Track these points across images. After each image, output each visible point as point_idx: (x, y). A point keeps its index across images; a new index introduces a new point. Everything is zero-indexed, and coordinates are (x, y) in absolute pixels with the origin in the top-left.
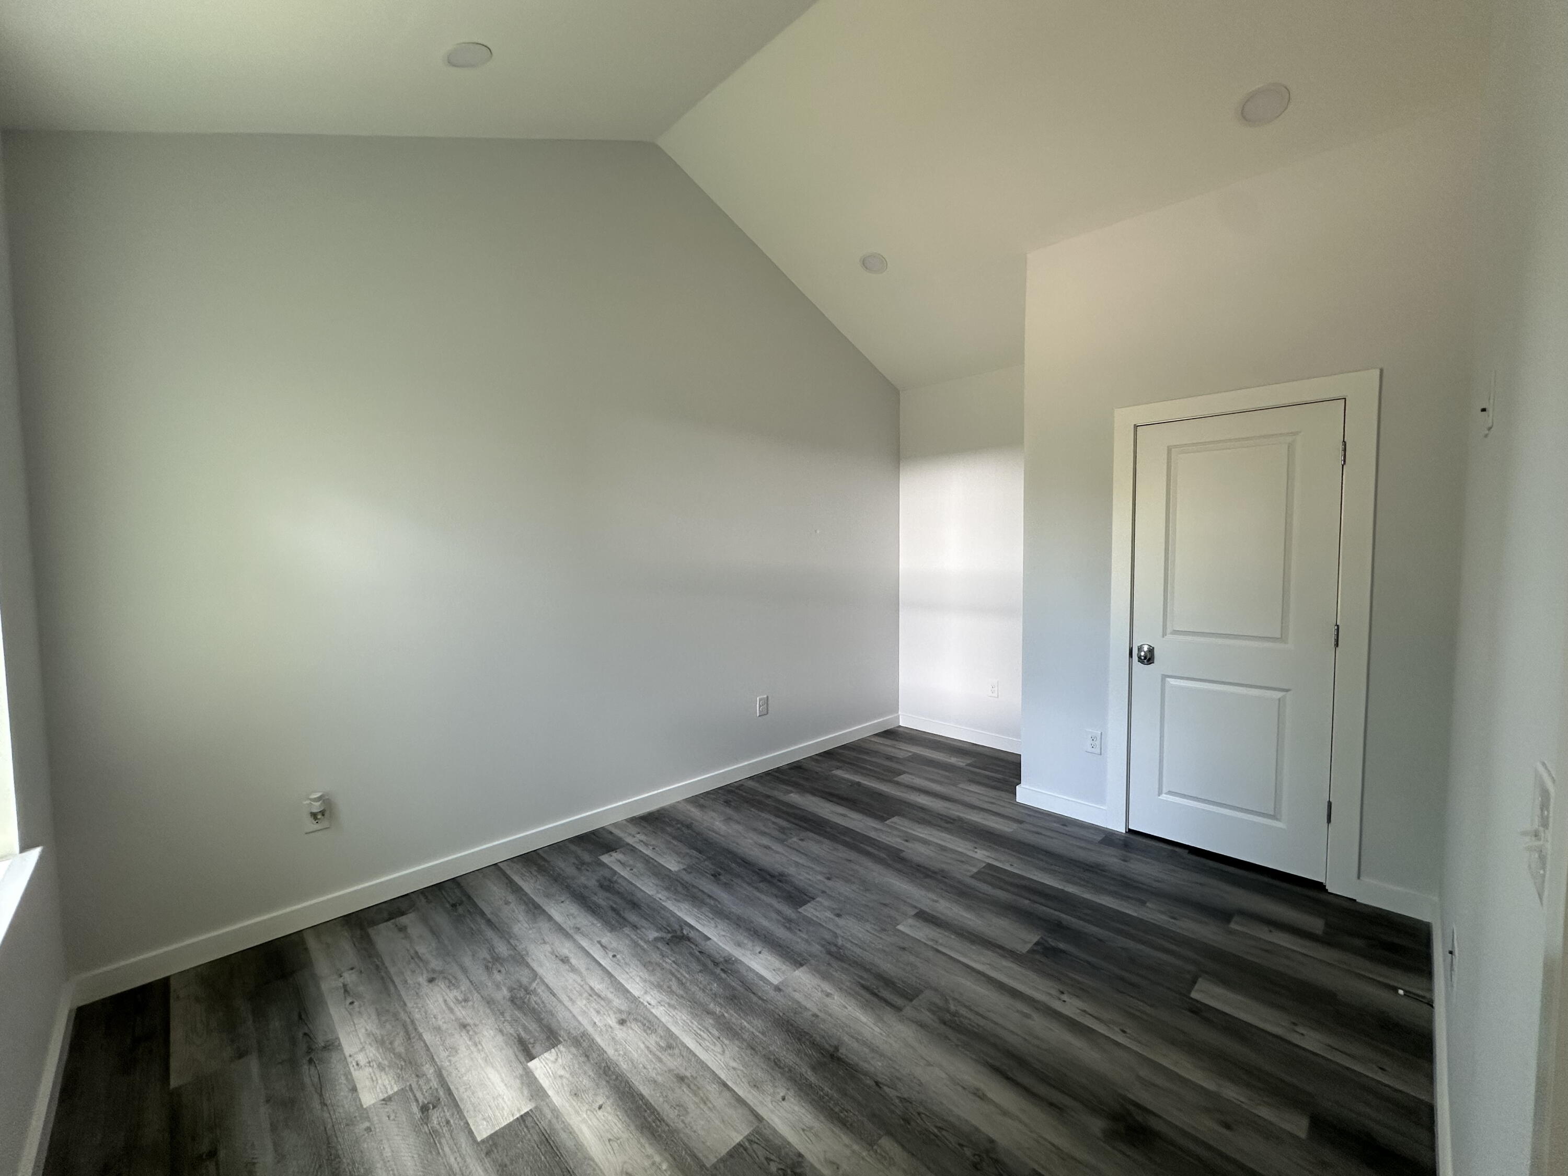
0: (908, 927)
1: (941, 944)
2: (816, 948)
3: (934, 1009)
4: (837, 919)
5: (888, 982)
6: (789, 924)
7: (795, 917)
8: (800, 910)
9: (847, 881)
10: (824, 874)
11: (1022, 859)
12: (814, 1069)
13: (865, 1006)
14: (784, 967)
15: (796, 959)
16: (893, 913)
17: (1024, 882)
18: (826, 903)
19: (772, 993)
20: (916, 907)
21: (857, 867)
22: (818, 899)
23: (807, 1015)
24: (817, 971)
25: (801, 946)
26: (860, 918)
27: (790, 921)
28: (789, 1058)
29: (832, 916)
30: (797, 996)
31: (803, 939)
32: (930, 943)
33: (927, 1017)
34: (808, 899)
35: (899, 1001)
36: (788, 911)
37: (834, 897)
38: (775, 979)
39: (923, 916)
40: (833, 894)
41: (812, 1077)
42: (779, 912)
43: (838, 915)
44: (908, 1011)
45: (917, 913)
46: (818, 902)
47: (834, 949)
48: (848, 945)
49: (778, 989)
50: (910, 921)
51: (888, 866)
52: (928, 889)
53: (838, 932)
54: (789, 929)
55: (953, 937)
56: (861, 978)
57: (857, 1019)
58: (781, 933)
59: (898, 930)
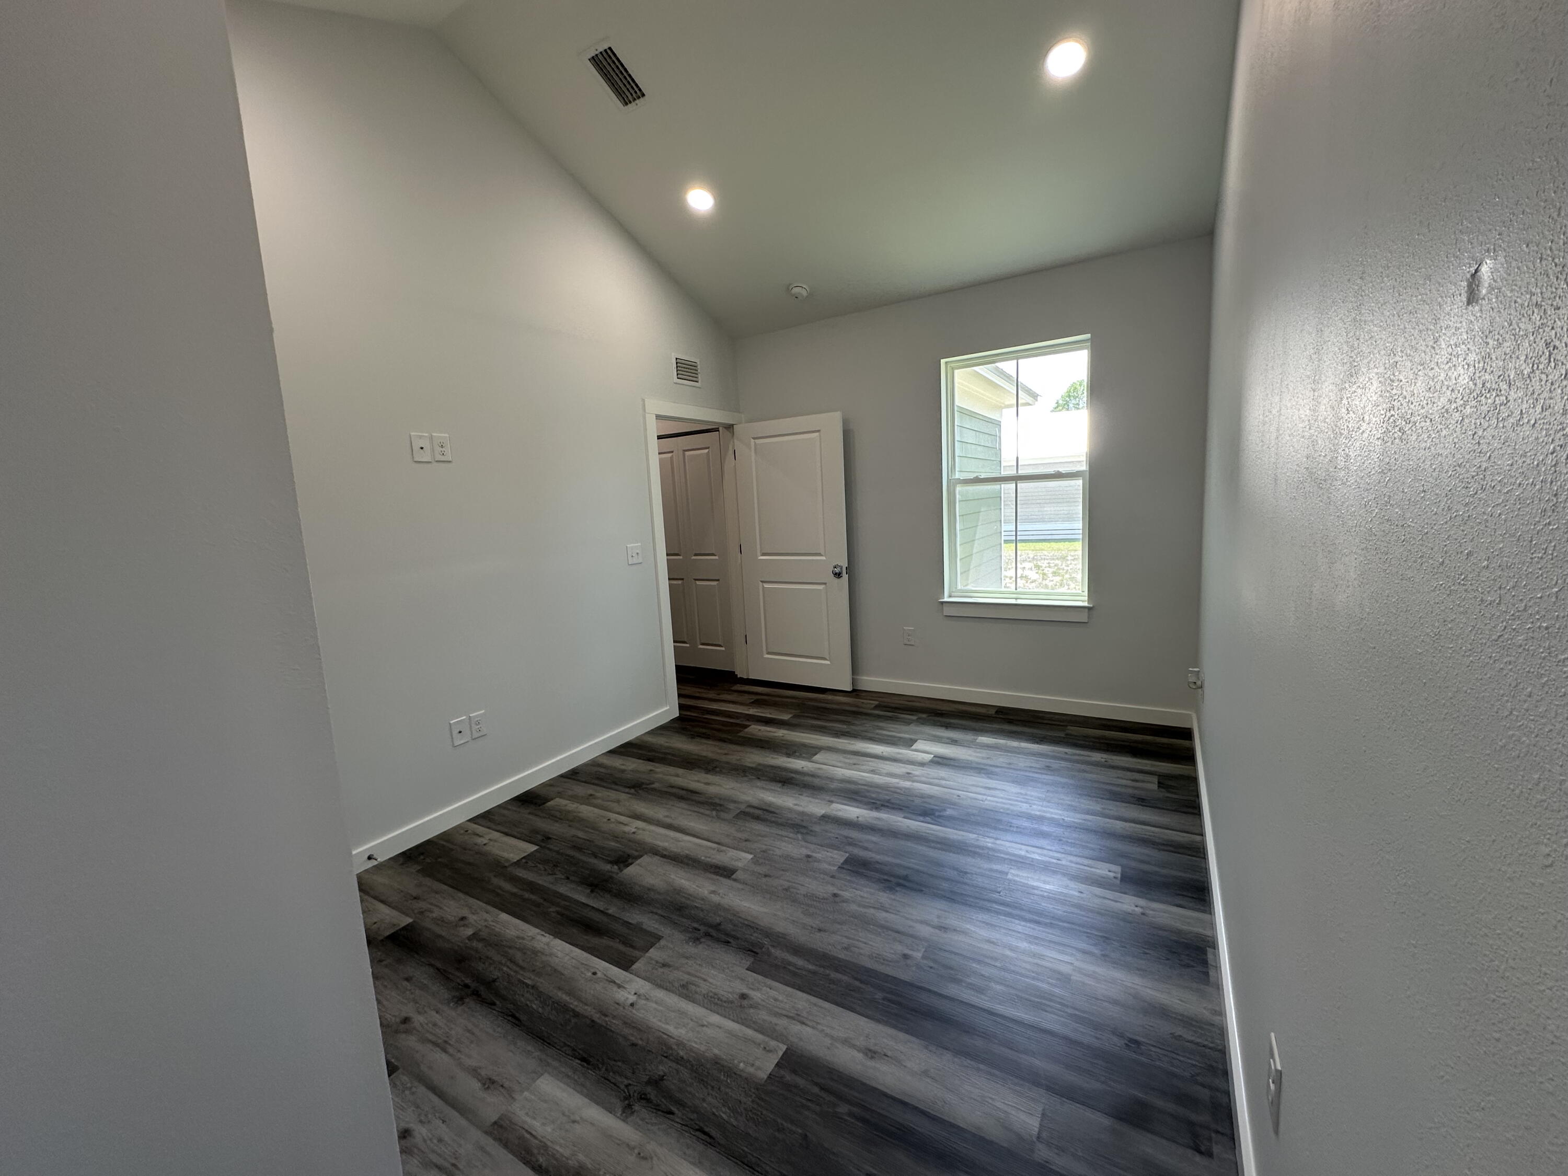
0: (740, 859)
1: (714, 849)
2: (817, 828)
3: (727, 810)
4: (809, 853)
5: (757, 818)
6: (852, 843)
7: (847, 847)
8: (847, 855)
9: (812, 897)
10: (843, 901)
11: (570, 993)
12: (793, 777)
13: (770, 804)
14: (835, 813)
15: (825, 818)
16: (758, 869)
17: (596, 941)
18: (825, 866)
19: (832, 799)
20: (735, 880)
21: (808, 921)
22: (836, 868)
23: (805, 794)
24: (810, 816)
25: (829, 827)
26: (788, 857)
27: (850, 844)
28: (806, 778)
29: (814, 855)
30: (817, 801)
31: (831, 832)
32: (724, 848)
33: (732, 806)
34: (845, 866)
35: (748, 810)
36: (856, 851)
37: (820, 873)
38: (835, 806)
39: (725, 872)
40: (822, 876)
41: (793, 775)
42: (866, 849)
43: (808, 856)
44: (743, 807)
45: (733, 874)
46: (834, 865)
47: (805, 831)
48: (791, 835)
49: (832, 802)
50: (740, 864)
51: (768, 933)
52: (718, 907)
53: (804, 843)
54: (846, 837)
55: (703, 858)
56: (776, 817)
57: (774, 797)
58: (854, 834)
59: (751, 853)
